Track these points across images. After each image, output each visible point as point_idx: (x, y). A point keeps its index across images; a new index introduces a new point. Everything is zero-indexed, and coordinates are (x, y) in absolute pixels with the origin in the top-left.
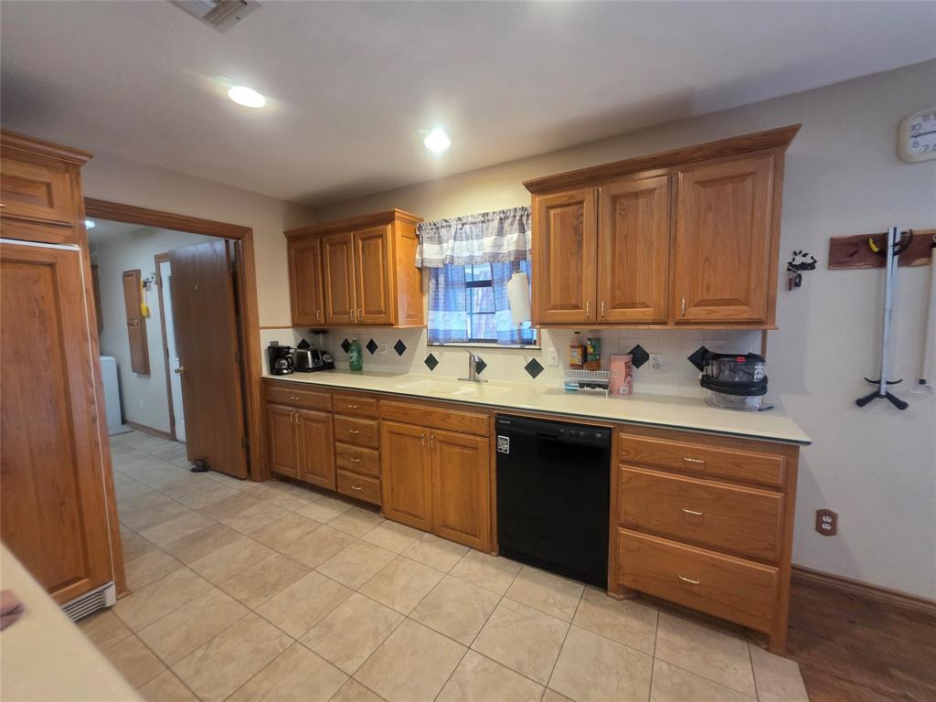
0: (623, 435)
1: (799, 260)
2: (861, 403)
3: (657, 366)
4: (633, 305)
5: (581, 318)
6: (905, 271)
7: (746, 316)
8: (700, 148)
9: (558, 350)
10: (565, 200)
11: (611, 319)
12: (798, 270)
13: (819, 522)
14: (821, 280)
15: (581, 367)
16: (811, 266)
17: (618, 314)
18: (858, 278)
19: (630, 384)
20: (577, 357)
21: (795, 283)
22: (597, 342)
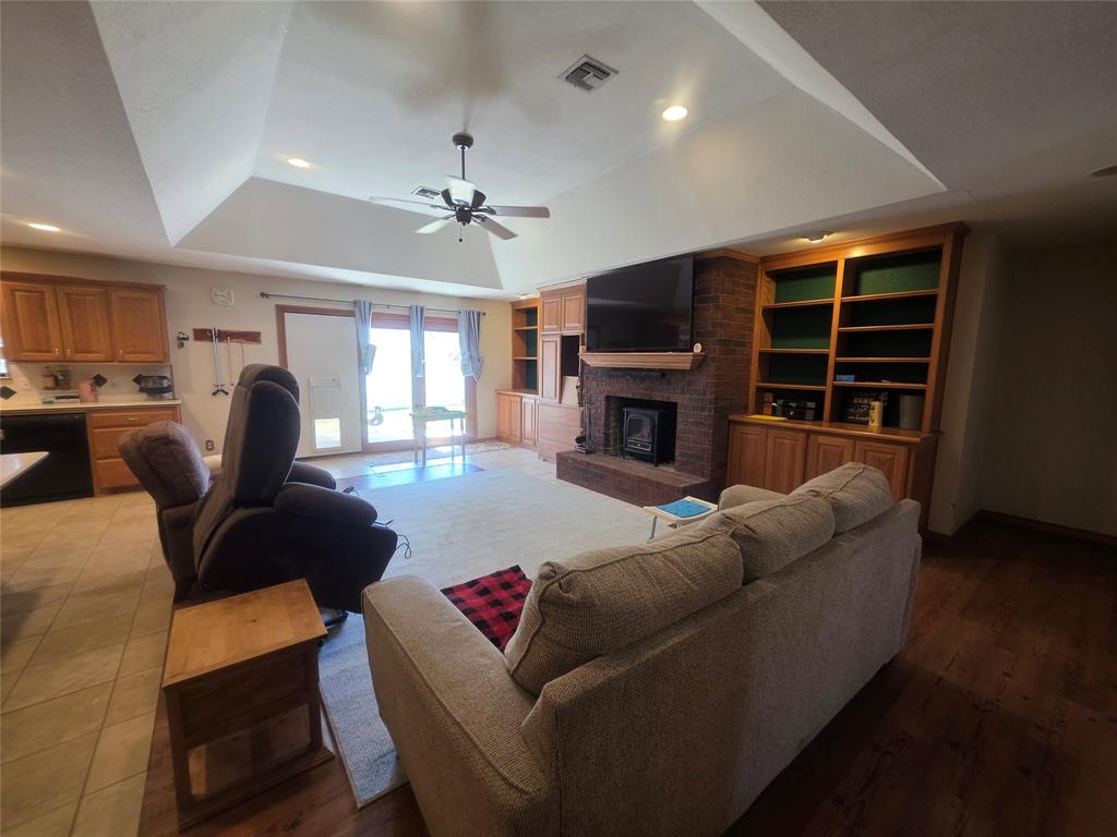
0: (94, 415)
1: (181, 336)
2: (214, 394)
3: (113, 385)
4: (91, 352)
5: (53, 358)
6: (221, 344)
7: (154, 359)
8: (121, 282)
9: (30, 379)
10: (27, 288)
11: (75, 359)
12: (182, 341)
13: (207, 446)
14: (192, 344)
15: (54, 389)
16: (187, 339)
17: (79, 356)
18: (204, 345)
19: (96, 396)
20: (50, 382)
21: (182, 345)
22: (66, 373)
